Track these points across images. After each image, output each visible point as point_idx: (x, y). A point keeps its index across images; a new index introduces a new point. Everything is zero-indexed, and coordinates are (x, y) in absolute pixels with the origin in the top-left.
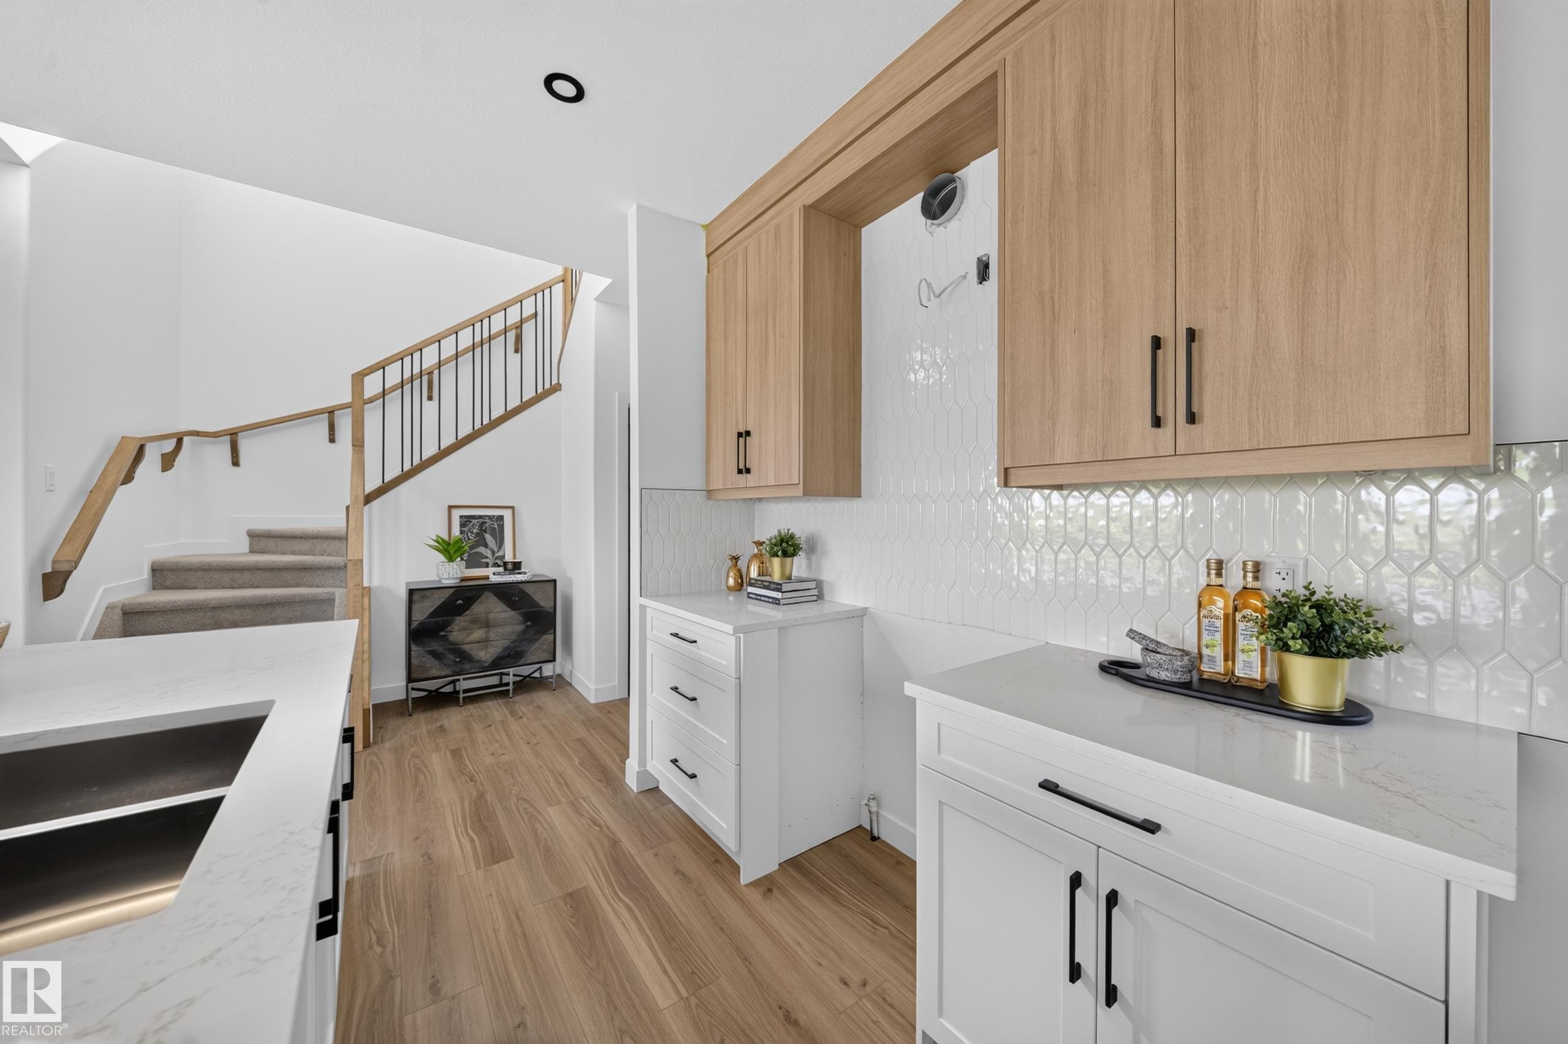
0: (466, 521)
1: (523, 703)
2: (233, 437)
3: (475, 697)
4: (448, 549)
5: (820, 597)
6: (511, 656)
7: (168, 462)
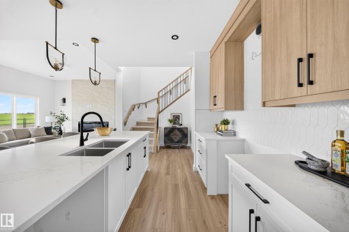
0: (174, 116)
1: (181, 150)
2: (146, 104)
3: (174, 148)
4: (170, 121)
5: (235, 135)
6: (180, 142)
7: (139, 108)
